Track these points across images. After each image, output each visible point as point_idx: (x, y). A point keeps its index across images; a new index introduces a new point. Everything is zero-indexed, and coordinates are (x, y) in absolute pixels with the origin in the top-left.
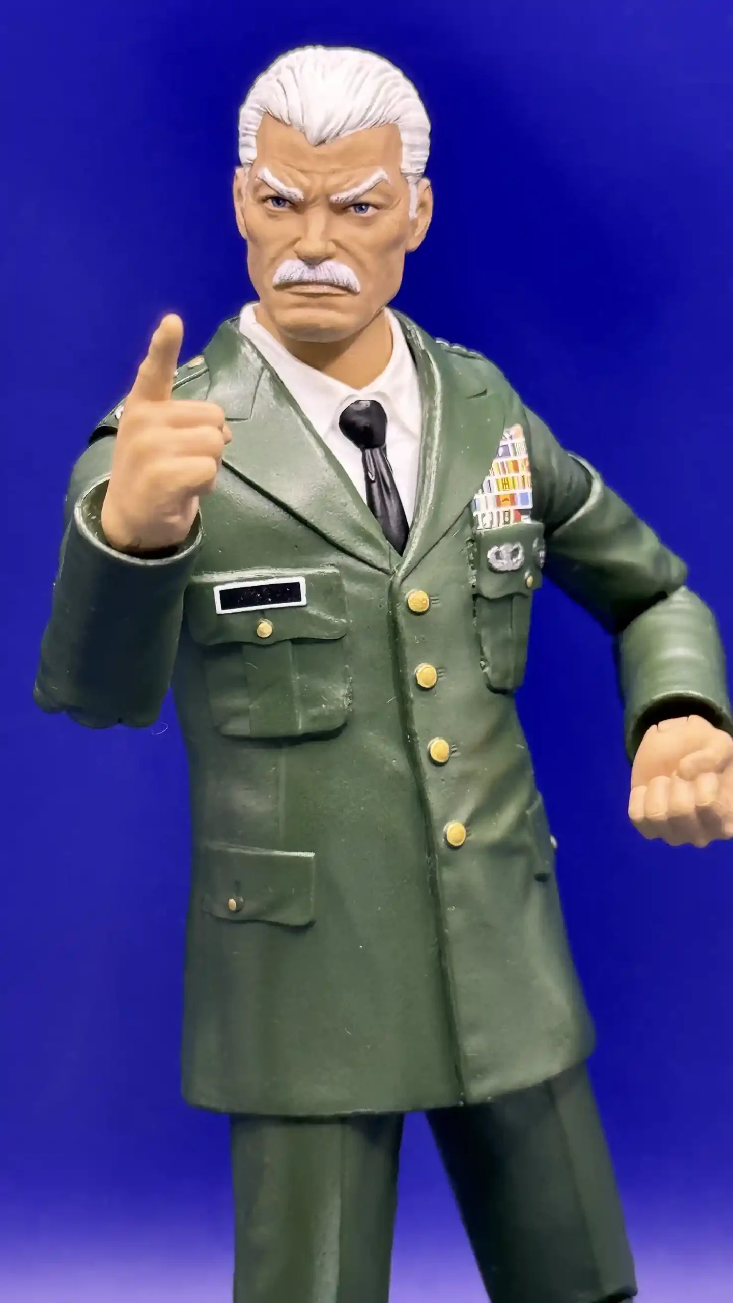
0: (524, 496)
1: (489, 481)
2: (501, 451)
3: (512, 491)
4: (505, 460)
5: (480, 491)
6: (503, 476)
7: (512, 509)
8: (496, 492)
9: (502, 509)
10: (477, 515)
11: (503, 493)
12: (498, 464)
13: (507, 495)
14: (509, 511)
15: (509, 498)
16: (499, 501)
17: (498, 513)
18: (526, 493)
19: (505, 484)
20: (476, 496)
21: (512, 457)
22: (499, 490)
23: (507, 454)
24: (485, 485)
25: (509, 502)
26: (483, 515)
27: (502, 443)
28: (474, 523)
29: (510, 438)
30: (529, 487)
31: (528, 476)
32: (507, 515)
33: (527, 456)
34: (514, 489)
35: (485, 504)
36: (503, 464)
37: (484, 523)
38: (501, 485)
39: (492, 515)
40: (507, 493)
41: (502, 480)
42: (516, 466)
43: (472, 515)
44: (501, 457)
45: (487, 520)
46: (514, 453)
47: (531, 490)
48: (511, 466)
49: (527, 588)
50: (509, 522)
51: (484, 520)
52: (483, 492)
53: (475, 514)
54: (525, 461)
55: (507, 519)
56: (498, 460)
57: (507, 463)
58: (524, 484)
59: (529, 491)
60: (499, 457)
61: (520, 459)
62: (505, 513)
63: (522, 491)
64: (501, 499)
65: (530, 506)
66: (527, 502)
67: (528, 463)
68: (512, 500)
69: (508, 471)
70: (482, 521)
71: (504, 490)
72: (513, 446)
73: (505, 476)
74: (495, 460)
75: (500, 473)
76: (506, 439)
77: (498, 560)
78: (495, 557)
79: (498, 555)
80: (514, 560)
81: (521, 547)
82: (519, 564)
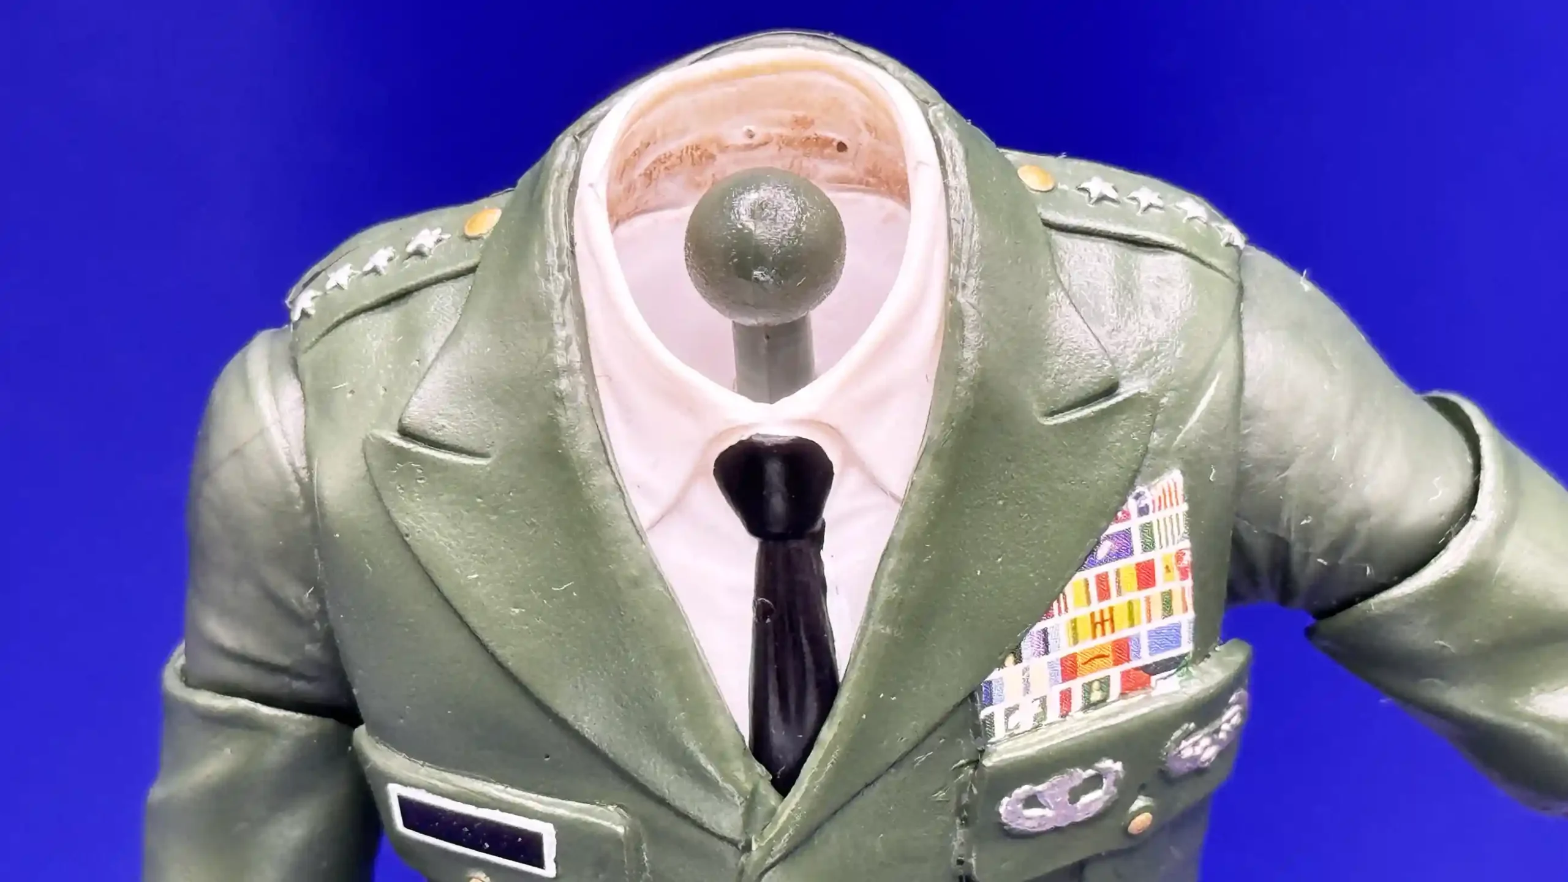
0: (1165, 637)
1: (1045, 632)
2: (1104, 549)
3: (1123, 632)
4: (1110, 568)
5: (1010, 659)
6: (1096, 606)
7: (1115, 674)
8: (1062, 648)
9: (1076, 686)
10: (990, 715)
11: (1087, 644)
12: (1086, 582)
13: (1102, 647)
14: (1105, 683)
15: (1109, 650)
16: (1069, 668)
17: (1066, 698)
18: (1177, 628)
19: (1100, 623)
20: (994, 675)
21: (1139, 556)
22: (1076, 641)
23: (1124, 550)
24: (1029, 642)
25: (1108, 660)
26: (1009, 712)
27: (1114, 528)
28: (981, 731)
29: (1143, 511)
30: (1186, 609)
31: (1183, 588)
32: (1096, 685)
33: (1187, 544)
34: (1132, 625)
35: (1021, 686)
36: (1102, 580)
37: (1011, 725)
38: (1085, 628)
39: (1043, 702)
40: (1110, 637)
41: (1092, 615)
42: (1146, 576)
43: (976, 714)
44: (1101, 563)
45: (1024, 719)
46: (1148, 546)
47: (1191, 614)
48: (1130, 578)
49: (1131, 836)
50: (1103, 701)
51: (1013, 720)
52: (1018, 660)
53: (983, 714)
54: (1179, 556)
55: (1096, 696)
56: (1090, 574)
57: (1118, 573)
58: (1168, 608)
59: (1185, 618)
60: (1093, 564)
61: (1160, 557)
62: (1088, 688)
63: (1159, 622)
64: (1080, 660)
65: (1187, 647)
66: (1178, 643)
67: (1187, 559)
68: (1122, 651)
69: (1119, 592)
70: (1006, 723)
71: (1094, 636)
72: (1147, 530)
73: (1105, 605)
74: (1079, 577)
75: (1089, 602)
76: (1127, 516)
77: (1029, 812)
78: (1020, 806)
79: (1032, 801)
80: (1085, 799)
81: (1112, 766)
82: (1098, 807)
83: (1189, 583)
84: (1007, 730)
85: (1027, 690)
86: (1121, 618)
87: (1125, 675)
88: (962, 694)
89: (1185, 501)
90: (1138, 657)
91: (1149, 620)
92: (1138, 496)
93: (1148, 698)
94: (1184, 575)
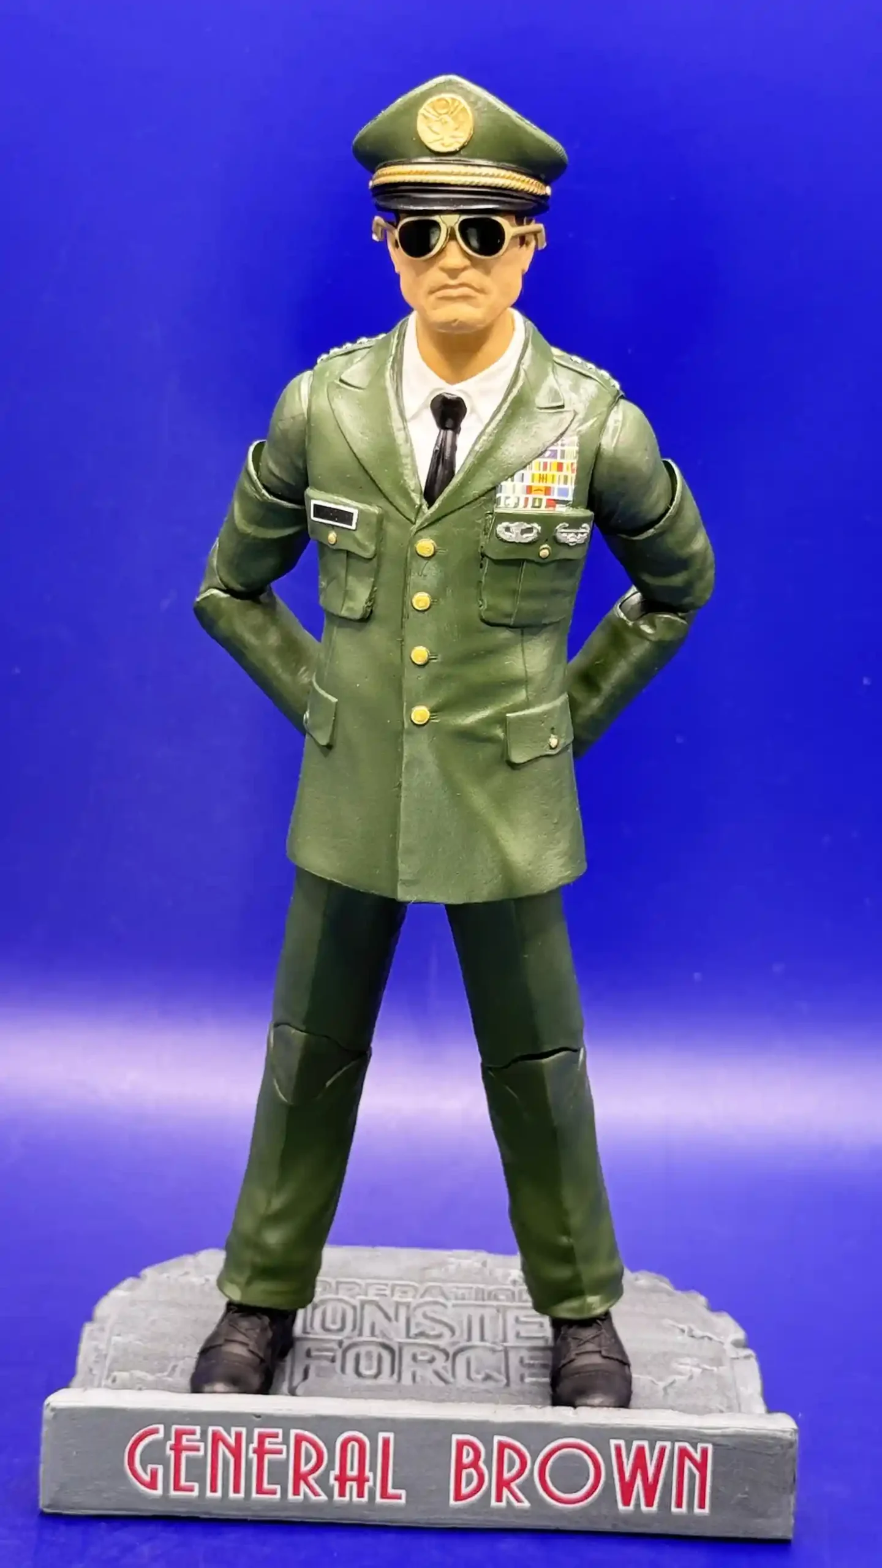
0: (563, 492)
1: (523, 474)
2: (548, 454)
3: (549, 484)
4: (549, 461)
5: (510, 479)
6: (542, 472)
7: (545, 498)
8: (528, 482)
9: (531, 497)
10: (500, 497)
11: (536, 484)
12: (540, 463)
14: (540, 500)
15: (543, 489)
16: (529, 490)
17: (527, 499)
18: (568, 490)
19: (542, 478)
20: (503, 483)
21: (559, 460)
22: (533, 482)
23: (553, 456)
24: (517, 476)
25: (544, 492)
26: (507, 498)
27: (552, 448)
28: (496, 501)
29: (563, 445)
30: (571, 484)
31: (572, 476)
32: (537, 501)
33: (575, 461)
34: (553, 482)
35: (511, 491)
36: (545, 464)
37: (507, 503)
38: (537, 478)
39: (518, 499)
40: (542, 485)
41: (540, 475)
42: (560, 467)
43: (495, 496)
44: (546, 458)
45: (512, 502)
46: (563, 457)
47: (573, 487)
48: (555, 467)
49: (540, 557)
50: (539, 507)
51: (508, 501)
52: (513, 480)
53: (498, 496)
54: (572, 464)
55: (537, 504)
56: (541, 460)
57: (551, 463)
58: (566, 482)
59: (571, 487)
60: (544, 457)
61: (566, 462)
62: (534, 499)
63: (562, 486)
64: (533, 489)
65: (570, 498)
66: (566, 495)
67: (575, 466)
68: (548, 491)
69: (550, 470)
70: (505, 502)
71: (539, 481)
72: (563, 452)
73: (545, 473)
74: (538, 460)
75: (540, 469)
76: (558, 445)
77: (506, 533)
78: (504, 530)
79: (508, 529)
80: (525, 536)
81: (537, 527)
82: (530, 539)
83: (574, 475)
84: (505, 504)
85: (514, 491)
86: (549, 479)
87: (549, 500)
88: (490, 486)
89: (577, 445)
90: (553, 495)
91: (559, 483)
92: (562, 440)
93: (554, 510)
94: (573, 471)
